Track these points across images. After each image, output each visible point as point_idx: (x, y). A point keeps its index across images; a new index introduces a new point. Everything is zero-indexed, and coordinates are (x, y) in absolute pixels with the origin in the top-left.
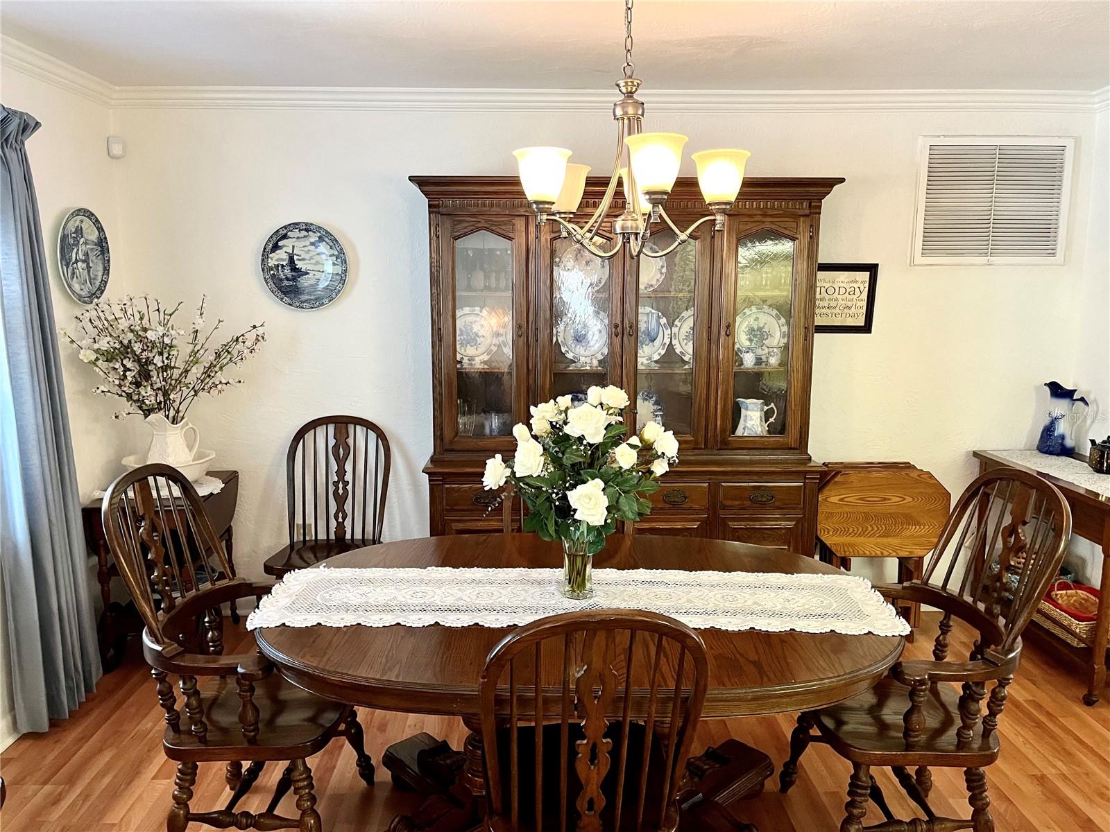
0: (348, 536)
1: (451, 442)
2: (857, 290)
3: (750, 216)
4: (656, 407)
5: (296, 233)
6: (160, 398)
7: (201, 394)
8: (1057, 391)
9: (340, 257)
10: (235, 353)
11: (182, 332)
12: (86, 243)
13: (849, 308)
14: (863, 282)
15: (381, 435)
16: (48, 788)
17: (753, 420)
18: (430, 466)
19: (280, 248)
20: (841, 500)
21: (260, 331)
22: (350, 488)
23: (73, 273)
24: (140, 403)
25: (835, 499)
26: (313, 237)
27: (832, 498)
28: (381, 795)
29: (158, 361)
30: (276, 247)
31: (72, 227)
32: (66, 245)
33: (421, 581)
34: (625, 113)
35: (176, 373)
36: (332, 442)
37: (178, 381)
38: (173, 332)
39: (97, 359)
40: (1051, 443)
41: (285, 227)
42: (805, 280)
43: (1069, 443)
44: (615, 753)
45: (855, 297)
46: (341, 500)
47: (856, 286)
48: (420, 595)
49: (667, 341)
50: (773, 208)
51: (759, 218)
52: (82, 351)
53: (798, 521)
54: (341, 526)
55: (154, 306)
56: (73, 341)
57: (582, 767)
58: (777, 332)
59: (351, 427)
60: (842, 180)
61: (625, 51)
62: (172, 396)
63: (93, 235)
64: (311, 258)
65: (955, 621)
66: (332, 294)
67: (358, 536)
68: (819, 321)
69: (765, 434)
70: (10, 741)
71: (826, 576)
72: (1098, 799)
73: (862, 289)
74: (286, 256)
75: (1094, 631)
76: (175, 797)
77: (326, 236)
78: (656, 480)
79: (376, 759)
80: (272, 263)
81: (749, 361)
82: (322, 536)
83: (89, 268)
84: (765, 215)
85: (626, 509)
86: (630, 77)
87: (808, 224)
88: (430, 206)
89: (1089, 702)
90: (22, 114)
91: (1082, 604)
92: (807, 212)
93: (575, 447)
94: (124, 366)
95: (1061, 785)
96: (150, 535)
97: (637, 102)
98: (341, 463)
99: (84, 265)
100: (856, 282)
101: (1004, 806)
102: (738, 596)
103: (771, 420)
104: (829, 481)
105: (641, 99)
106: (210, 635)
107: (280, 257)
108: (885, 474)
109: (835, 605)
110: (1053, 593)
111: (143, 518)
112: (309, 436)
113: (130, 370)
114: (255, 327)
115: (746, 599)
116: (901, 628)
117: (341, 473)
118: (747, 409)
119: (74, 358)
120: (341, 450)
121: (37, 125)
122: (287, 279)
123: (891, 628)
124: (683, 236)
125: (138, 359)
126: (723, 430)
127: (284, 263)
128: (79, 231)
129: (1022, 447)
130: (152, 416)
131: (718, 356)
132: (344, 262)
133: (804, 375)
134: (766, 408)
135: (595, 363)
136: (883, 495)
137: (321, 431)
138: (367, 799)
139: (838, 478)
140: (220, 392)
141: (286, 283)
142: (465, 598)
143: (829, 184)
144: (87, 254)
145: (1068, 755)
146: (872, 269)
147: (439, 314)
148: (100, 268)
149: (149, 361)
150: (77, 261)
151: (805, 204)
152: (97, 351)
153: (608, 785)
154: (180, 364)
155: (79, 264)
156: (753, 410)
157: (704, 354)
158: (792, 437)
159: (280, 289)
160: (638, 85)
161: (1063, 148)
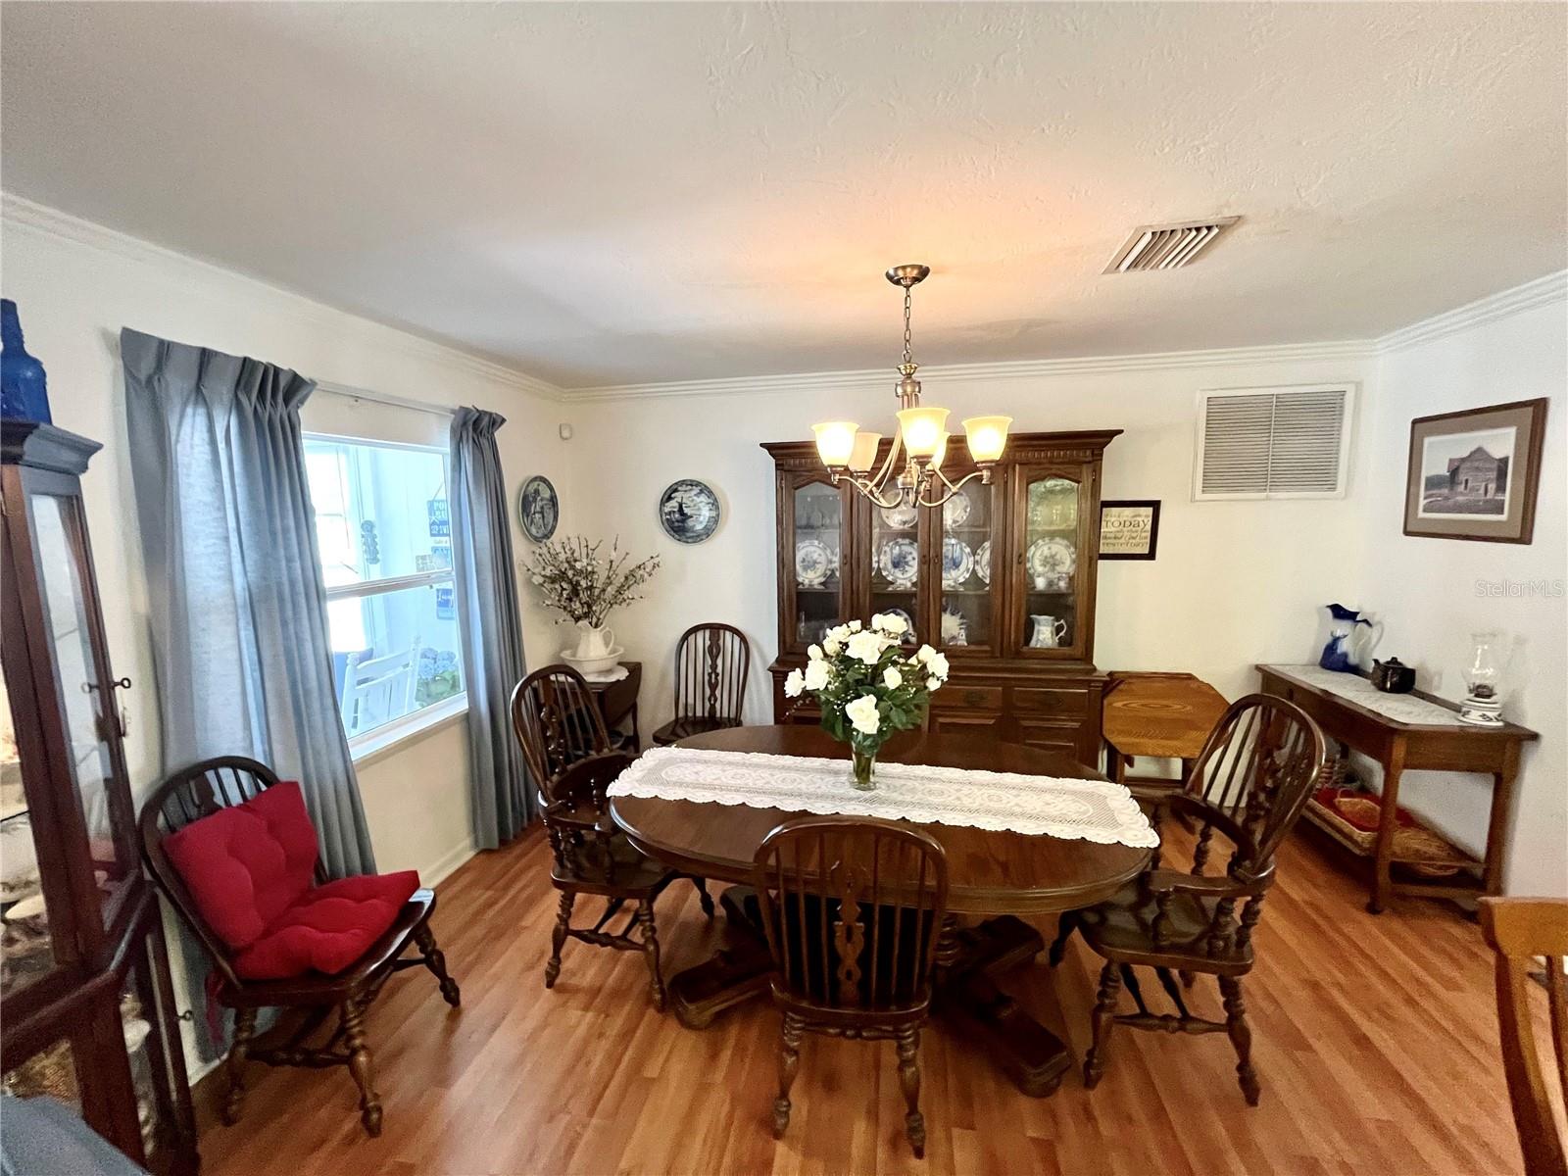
0: (718, 715)
1: (792, 646)
2: (1141, 523)
3: (1039, 464)
4: (961, 621)
5: (684, 488)
6: (586, 610)
7: (614, 606)
8: (1339, 612)
9: (715, 504)
10: (638, 577)
11: (601, 562)
12: (542, 500)
13: (1134, 538)
14: (1147, 516)
15: (743, 639)
16: (489, 893)
17: (1045, 634)
18: (775, 665)
19: (673, 498)
20: (1124, 705)
21: (656, 561)
22: (720, 678)
23: (532, 522)
24: (572, 613)
25: (1119, 704)
26: (696, 490)
27: (1116, 703)
28: (719, 926)
29: (583, 583)
30: (670, 498)
31: (531, 489)
32: (526, 502)
33: (744, 764)
34: (905, 391)
35: (597, 592)
36: (708, 643)
37: (599, 597)
38: (594, 562)
39: (544, 582)
40: (1333, 660)
41: (676, 484)
42: (1088, 517)
43: (1353, 660)
44: (868, 934)
45: (1139, 529)
46: (713, 687)
47: (1140, 519)
48: (738, 777)
49: (971, 567)
50: (1059, 456)
51: (1047, 466)
52: (535, 577)
53: (1083, 723)
54: (713, 707)
55: (584, 543)
56: (529, 570)
57: (839, 943)
58: (1066, 558)
59: (722, 632)
60: (1120, 432)
61: (904, 342)
62: (594, 608)
63: (546, 494)
64: (695, 506)
65: (1215, 831)
66: (708, 532)
67: (725, 715)
68: (1103, 550)
69: (1057, 647)
70: (470, 854)
71: (1090, 782)
72: (1376, 1015)
73: (1146, 521)
74: (677, 505)
75: (1378, 842)
76: (558, 915)
77: (704, 489)
78: (930, 693)
79: (715, 899)
80: (667, 510)
81: (1040, 584)
82: (699, 714)
83: (543, 517)
84: (1052, 463)
85: (896, 721)
86: (909, 362)
87: (1090, 470)
88: (776, 465)
89: (1373, 909)
90: (491, 414)
91: (1367, 811)
92: (1090, 459)
93: (856, 666)
94: (561, 586)
95: (1336, 994)
96: (550, 718)
97: (914, 382)
98: (714, 659)
99: (540, 516)
100: (1139, 516)
101: (1273, 1008)
102: (1004, 798)
103: (1062, 634)
104: (1114, 687)
105: (918, 380)
106: (595, 792)
107: (673, 504)
108: (1167, 683)
109: (1091, 811)
110: (1336, 800)
111: (544, 705)
112: (691, 638)
113: (565, 589)
114: (652, 557)
115: (1009, 800)
116: (1150, 839)
117: (714, 667)
118: (1039, 624)
119: (529, 582)
120: (714, 650)
121: (503, 420)
122: (678, 521)
123: (1141, 839)
124: (954, 489)
125: (570, 582)
126: (1017, 643)
127: (676, 510)
128: (537, 492)
129: (1305, 662)
130: (580, 623)
131: (1011, 581)
132: (717, 508)
133: (1089, 598)
134: (1056, 624)
135: (909, 585)
136: (1165, 702)
137: (700, 635)
138: (708, 928)
139: (1121, 687)
140: (628, 605)
141: (676, 524)
142: (773, 782)
143: (1110, 435)
144: (542, 508)
145: (1346, 965)
146: (1155, 505)
147: (783, 547)
148: (552, 516)
149: (578, 582)
150: (534, 513)
151: (1088, 453)
152: (543, 576)
153: (864, 960)
154: (599, 585)
155: (537, 515)
156: (1044, 625)
157: (1000, 579)
158: (1078, 649)
159: (672, 528)
160: (916, 368)
161: (1343, 393)
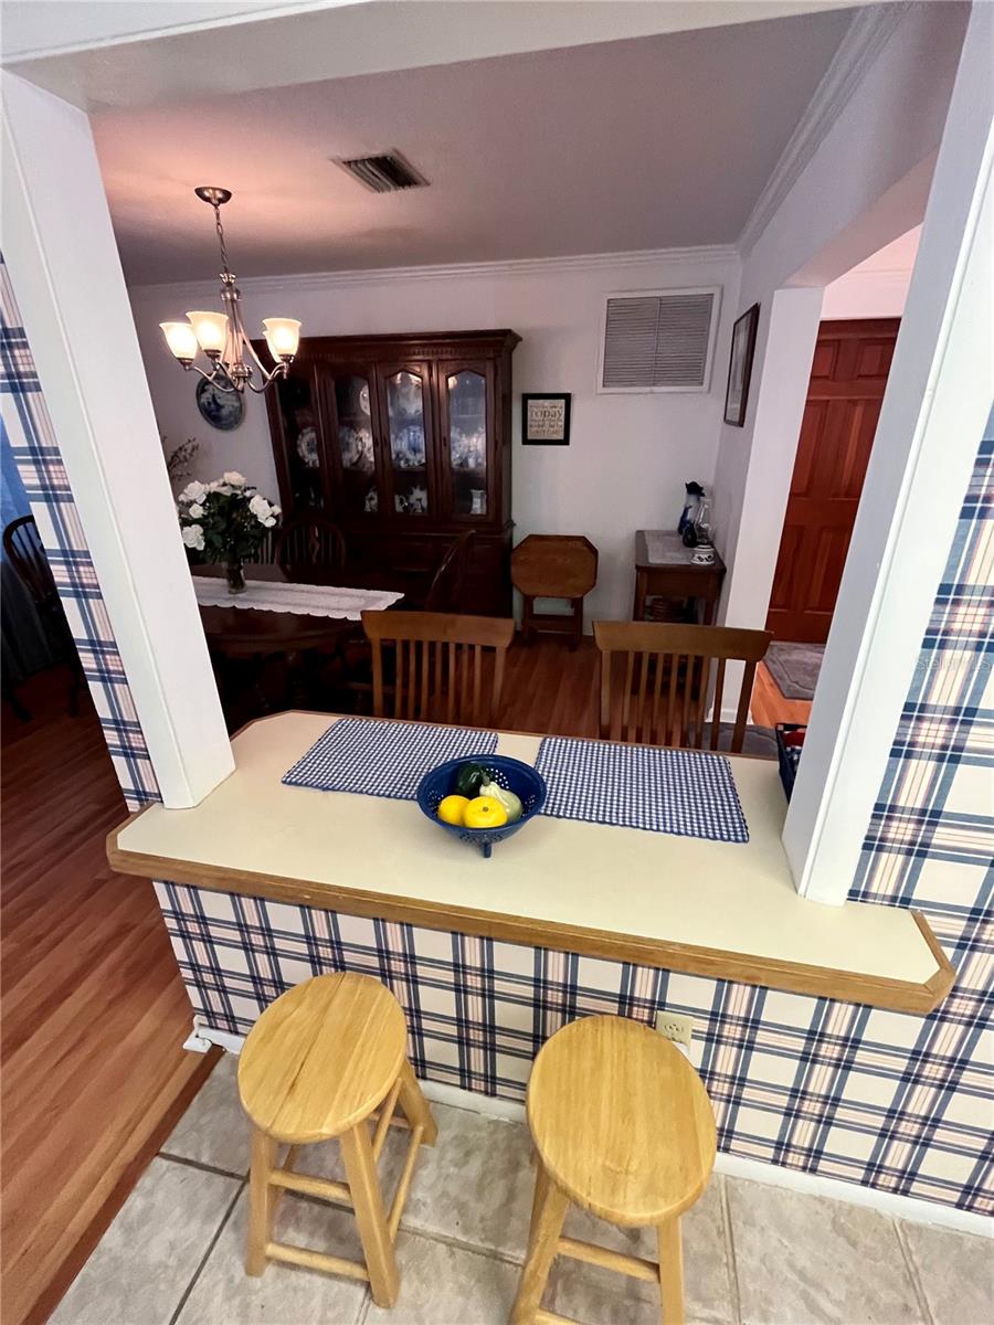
2: (557, 413)
8: (692, 488)
10: (182, 458)
13: (552, 426)
14: (561, 407)
17: (478, 506)
19: (206, 390)
20: (525, 558)
25: (522, 558)
27: (519, 557)
30: (203, 391)
45: (556, 418)
47: (556, 410)
51: (460, 362)
64: (224, 398)
66: (236, 420)
73: (560, 412)
74: (210, 396)
80: (202, 400)
84: (464, 359)
92: (493, 355)
100: (555, 407)
104: (518, 546)
107: (207, 396)
114: (189, 441)
126: (448, 510)
127: (209, 401)
131: (440, 460)
132: (240, 399)
133: (496, 475)
136: (553, 557)
139: (523, 545)
141: (212, 413)
146: (567, 397)
151: (490, 351)
157: (432, 459)
158: (490, 516)
159: (209, 417)
161: (712, 295)
